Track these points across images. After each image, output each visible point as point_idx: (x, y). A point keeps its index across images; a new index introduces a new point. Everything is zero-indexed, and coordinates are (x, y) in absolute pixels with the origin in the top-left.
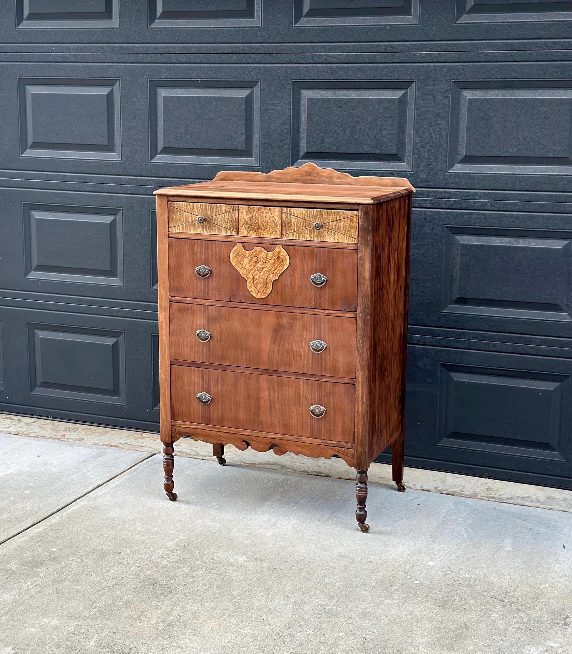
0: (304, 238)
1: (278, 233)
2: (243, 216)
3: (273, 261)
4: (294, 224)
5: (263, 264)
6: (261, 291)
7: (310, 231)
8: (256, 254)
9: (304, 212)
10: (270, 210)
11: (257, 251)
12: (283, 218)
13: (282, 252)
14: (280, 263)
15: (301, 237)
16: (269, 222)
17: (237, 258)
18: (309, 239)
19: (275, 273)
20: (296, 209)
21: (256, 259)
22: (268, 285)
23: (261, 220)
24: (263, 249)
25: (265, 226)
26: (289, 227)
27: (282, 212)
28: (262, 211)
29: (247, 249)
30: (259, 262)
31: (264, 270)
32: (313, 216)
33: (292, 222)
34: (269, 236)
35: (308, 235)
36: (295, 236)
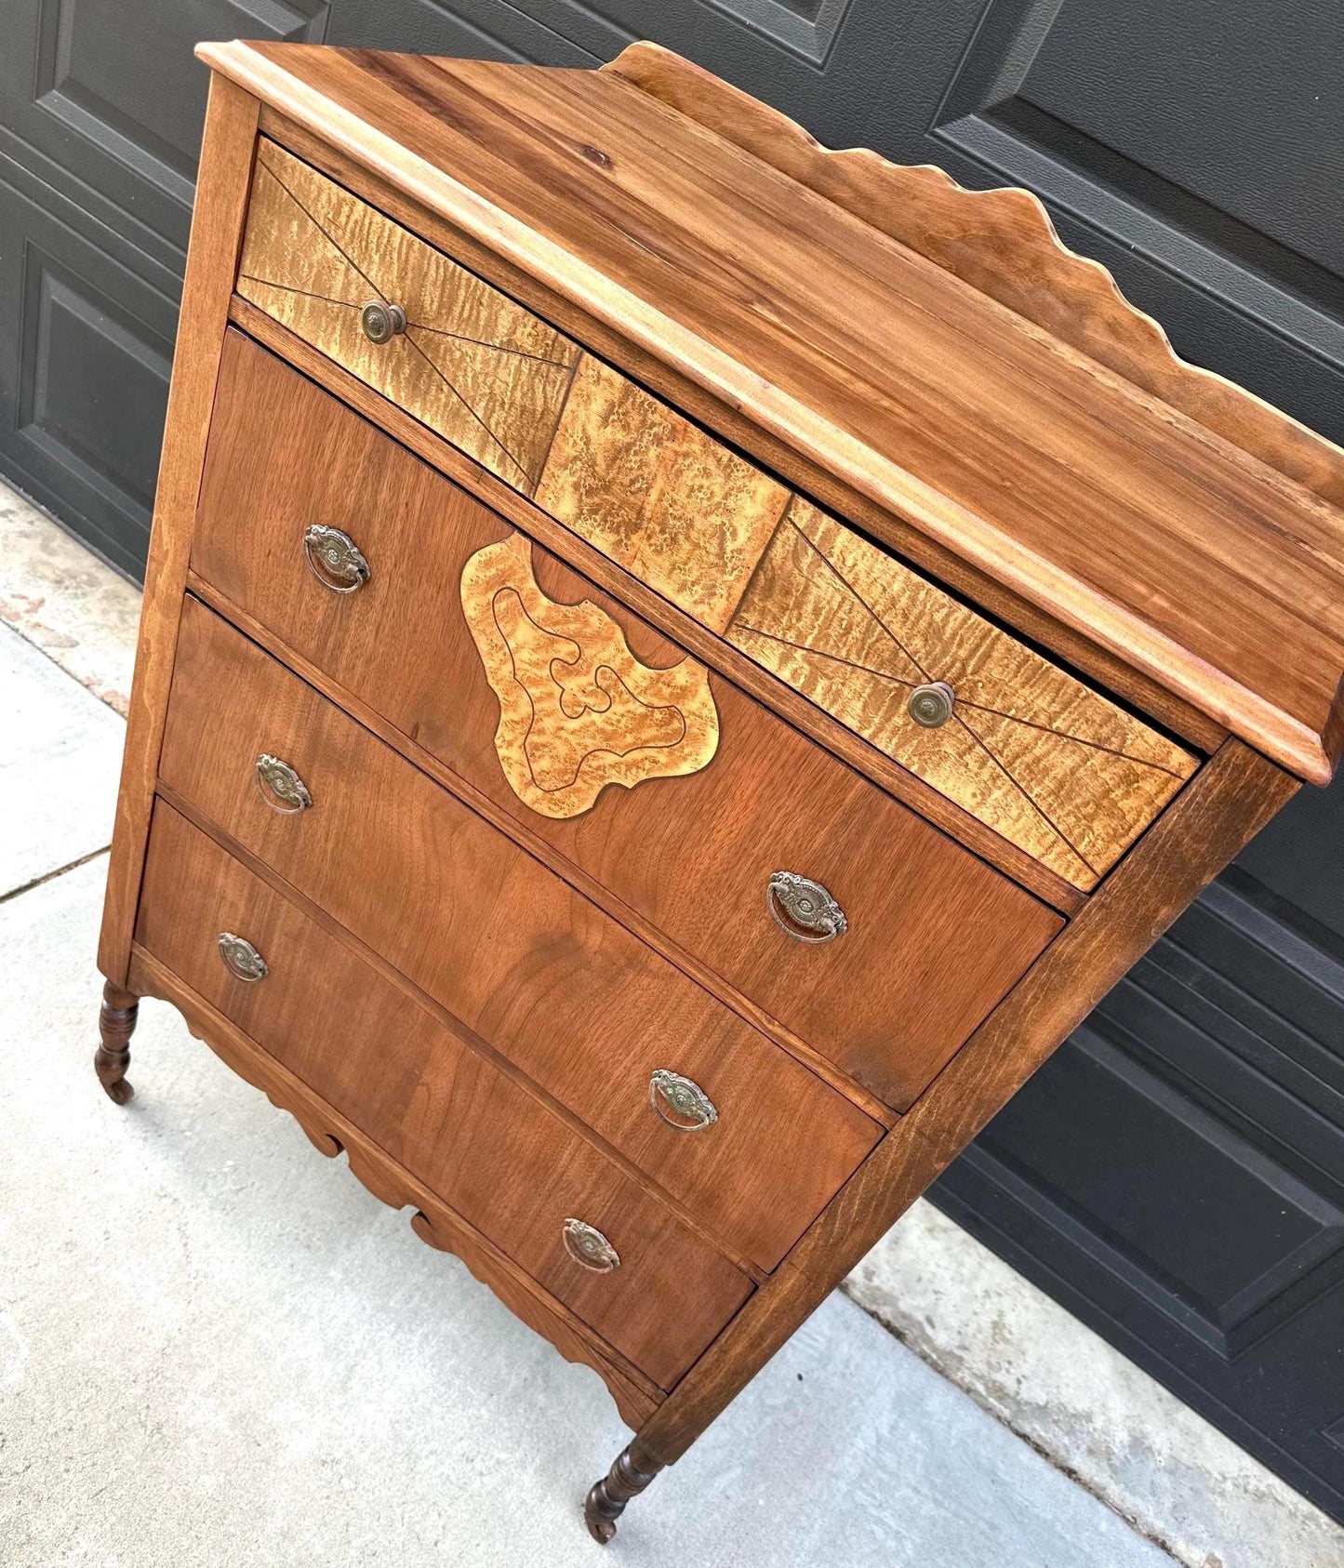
0: (834, 702)
1: (720, 604)
2: (583, 418)
3: (642, 710)
4: (817, 612)
5: (592, 693)
6: (545, 786)
7: (877, 692)
8: (579, 633)
9: (897, 587)
10: (728, 470)
11: (586, 623)
12: (778, 552)
13: (698, 699)
14: (667, 737)
15: (819, 690)
16: (698, 524)
17: (491, 595)
18: (849, 722)
19: (629, 757)
20: (865, 544)
21: (571, 654)
22: (579, 783)
23: (662, 493)
24: (619, 635)
25: (671, 533)
26: (784, 609)
27: (785, 515)
28: (685, 447)
29: (550, 584)
30: (578, 673)
31: (586, 719)
32: (933, 633)
33: (811, 598)
34: (668, 591)
35: (858, 705)
36: (792, 666)
